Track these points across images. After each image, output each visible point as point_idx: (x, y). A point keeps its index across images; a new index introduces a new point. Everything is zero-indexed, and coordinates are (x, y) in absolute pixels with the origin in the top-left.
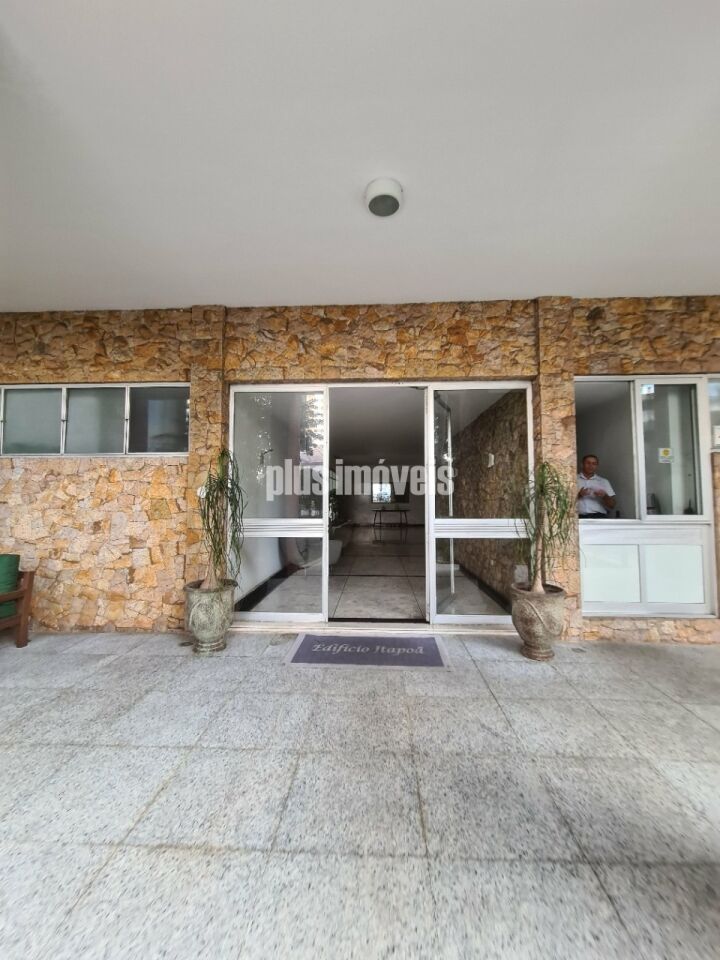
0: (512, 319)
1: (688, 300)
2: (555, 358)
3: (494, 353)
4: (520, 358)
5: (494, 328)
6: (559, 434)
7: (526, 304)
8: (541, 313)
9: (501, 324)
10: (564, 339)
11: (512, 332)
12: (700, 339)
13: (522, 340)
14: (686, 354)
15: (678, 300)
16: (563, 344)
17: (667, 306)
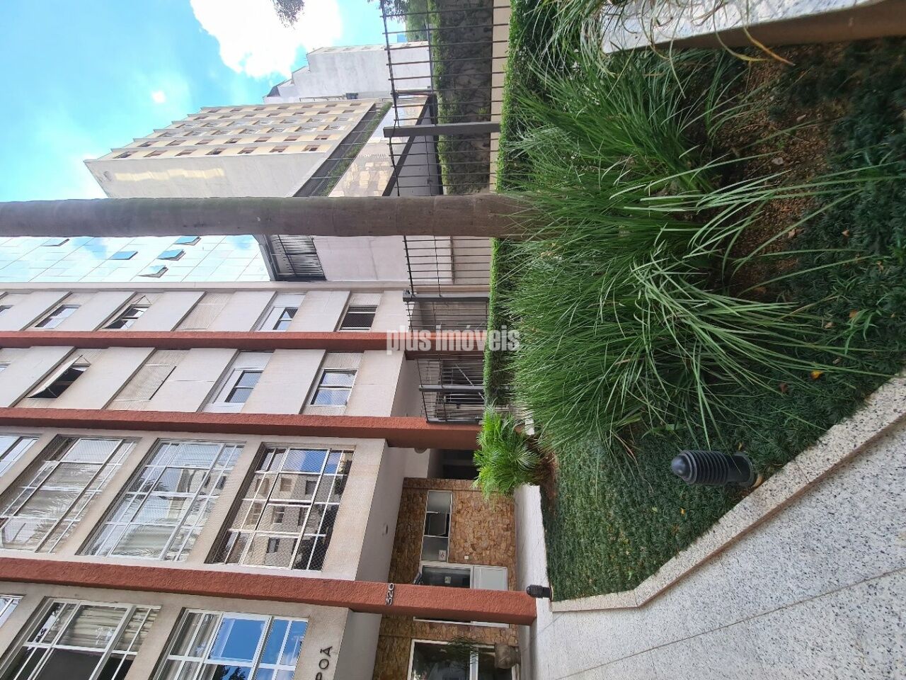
0: (385, 649)
1: (392, 565)
2: (405, 630)
3: (398, 660)
4: (402, 646)
5: (387, 659)
6: (436, 631)
7: (380, 640)
8: (385, 634)
9: (386, 655)
10: (398, 624)
11: (391, 649)
12: (407, 563)
13: (395, 644)
14: (412, 569)
15: (391, 569)
16: (400, 625)
17: (392, 575)
